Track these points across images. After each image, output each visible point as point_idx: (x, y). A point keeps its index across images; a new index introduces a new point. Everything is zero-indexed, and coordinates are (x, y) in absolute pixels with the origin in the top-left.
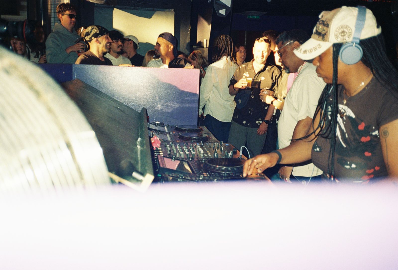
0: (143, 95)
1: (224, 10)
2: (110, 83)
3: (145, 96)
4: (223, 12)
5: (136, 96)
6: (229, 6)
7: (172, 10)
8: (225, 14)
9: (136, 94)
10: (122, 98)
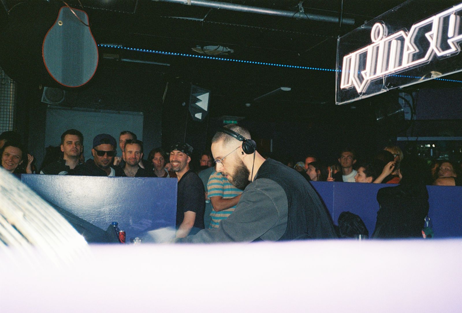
0: (109, 209)
1: (201, 114)
2: (68, 196)
3: (111, 211)
4: (199, 116)
5: (100, 211)
6: (206, 109)
7: (141, 113)
8: (202, 118)
9: (100, 209)
10: (82, 214)
